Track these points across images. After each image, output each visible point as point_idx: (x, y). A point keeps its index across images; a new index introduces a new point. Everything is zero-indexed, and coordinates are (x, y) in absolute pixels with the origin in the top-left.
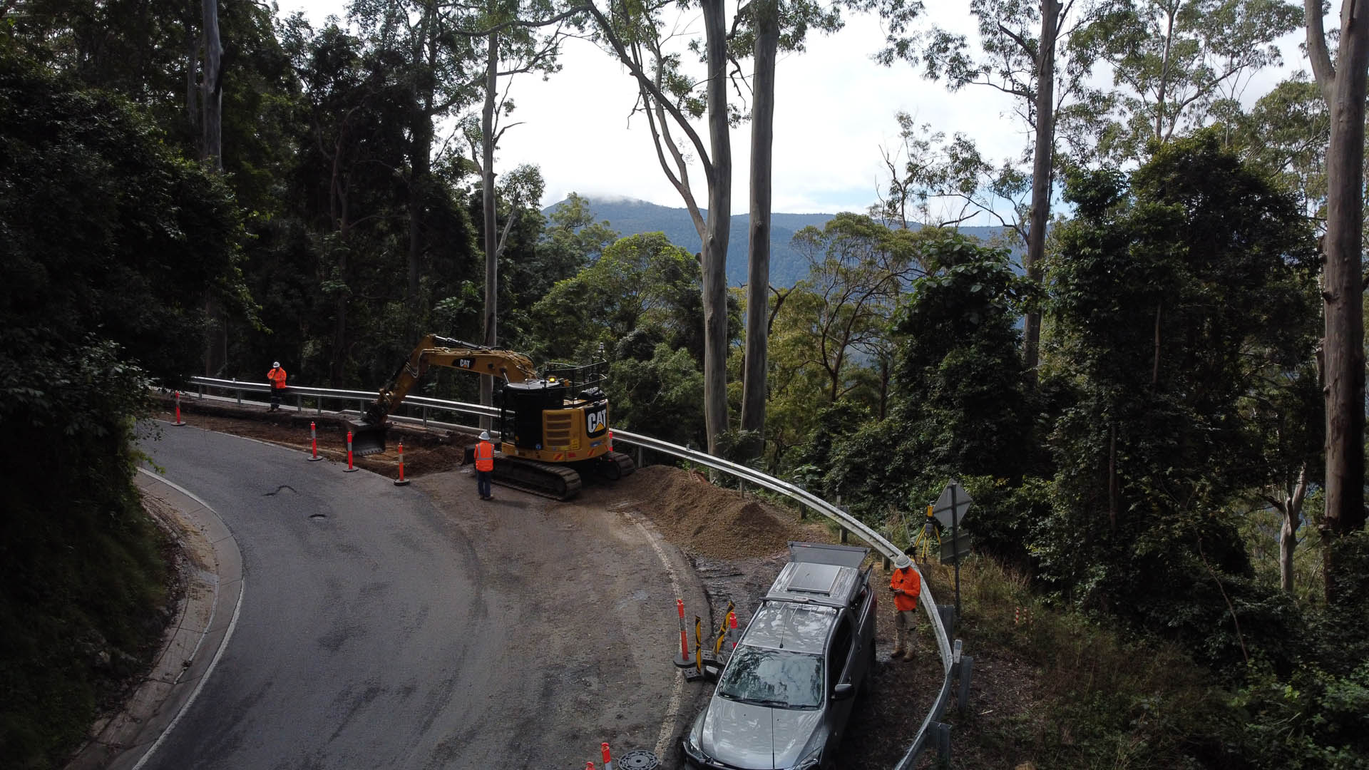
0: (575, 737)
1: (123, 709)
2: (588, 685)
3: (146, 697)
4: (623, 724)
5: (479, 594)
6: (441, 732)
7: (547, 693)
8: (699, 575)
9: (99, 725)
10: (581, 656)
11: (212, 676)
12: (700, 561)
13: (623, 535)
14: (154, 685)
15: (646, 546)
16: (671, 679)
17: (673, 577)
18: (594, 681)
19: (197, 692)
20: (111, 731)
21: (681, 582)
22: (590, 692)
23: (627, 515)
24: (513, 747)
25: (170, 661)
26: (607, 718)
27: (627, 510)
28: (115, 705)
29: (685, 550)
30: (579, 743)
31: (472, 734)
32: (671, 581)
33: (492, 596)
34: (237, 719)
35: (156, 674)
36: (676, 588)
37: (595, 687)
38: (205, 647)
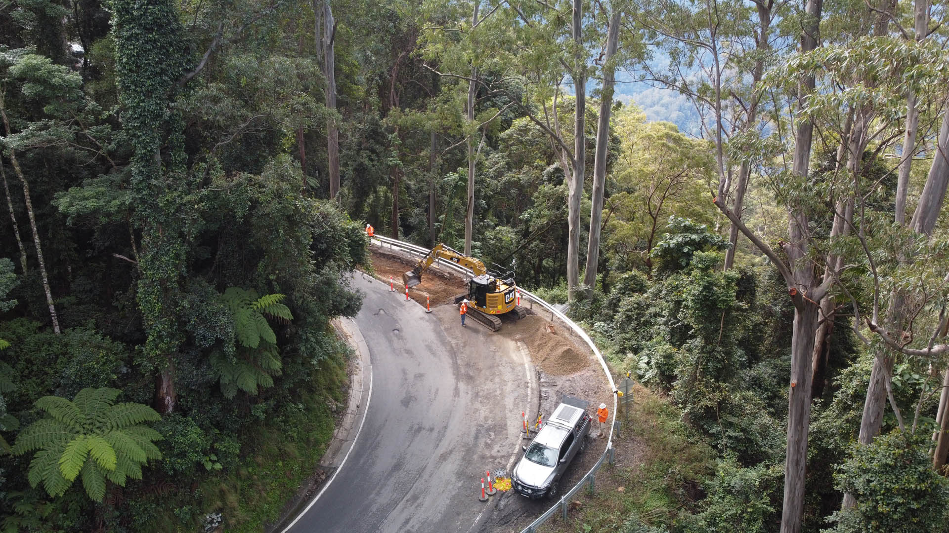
0: (483, 458)
1: (342, 426)
2: (490, 435)
3: (348, 420)
4: (499, 454)
5: (457, 384)
6: (442, 450)
7: (476, 437)
8: (540, 385)
9: (336, 431)
10: (490, 422)
11: (367, 414)
12: (542, 375)
13: (514, 356)
14: (349, 415)
15: (522, 365)
16: (518, 437)
17: (529, 385)
18: (492, 434)
19: (363, 421)
20: (340, 434)
21: (532, 389)
22: (491, 439)
23: (519, 344)
24: (464, 459)
25: (353, 404)
26: (494, 452)
27: (519, 340)
28: (339, 424)
29: (538, 368)
30: (484, 460)
31: (451, 452)
32: (528, 387)
33: (462, 386)
34: (378, 435)
35: (349, 411)
36: (529, 390)
37: (492, 437)
38: (363, 399)
